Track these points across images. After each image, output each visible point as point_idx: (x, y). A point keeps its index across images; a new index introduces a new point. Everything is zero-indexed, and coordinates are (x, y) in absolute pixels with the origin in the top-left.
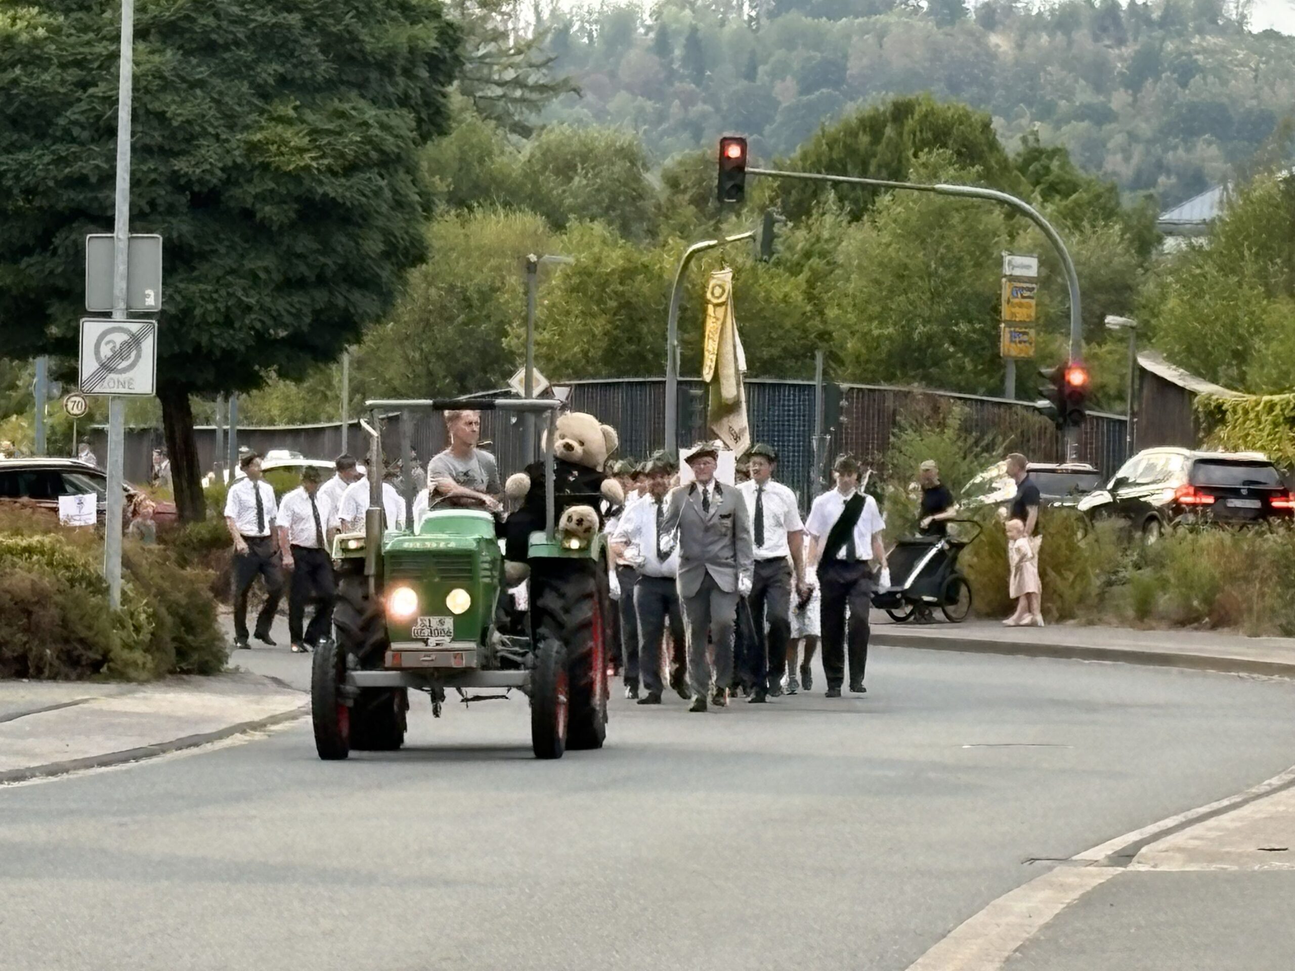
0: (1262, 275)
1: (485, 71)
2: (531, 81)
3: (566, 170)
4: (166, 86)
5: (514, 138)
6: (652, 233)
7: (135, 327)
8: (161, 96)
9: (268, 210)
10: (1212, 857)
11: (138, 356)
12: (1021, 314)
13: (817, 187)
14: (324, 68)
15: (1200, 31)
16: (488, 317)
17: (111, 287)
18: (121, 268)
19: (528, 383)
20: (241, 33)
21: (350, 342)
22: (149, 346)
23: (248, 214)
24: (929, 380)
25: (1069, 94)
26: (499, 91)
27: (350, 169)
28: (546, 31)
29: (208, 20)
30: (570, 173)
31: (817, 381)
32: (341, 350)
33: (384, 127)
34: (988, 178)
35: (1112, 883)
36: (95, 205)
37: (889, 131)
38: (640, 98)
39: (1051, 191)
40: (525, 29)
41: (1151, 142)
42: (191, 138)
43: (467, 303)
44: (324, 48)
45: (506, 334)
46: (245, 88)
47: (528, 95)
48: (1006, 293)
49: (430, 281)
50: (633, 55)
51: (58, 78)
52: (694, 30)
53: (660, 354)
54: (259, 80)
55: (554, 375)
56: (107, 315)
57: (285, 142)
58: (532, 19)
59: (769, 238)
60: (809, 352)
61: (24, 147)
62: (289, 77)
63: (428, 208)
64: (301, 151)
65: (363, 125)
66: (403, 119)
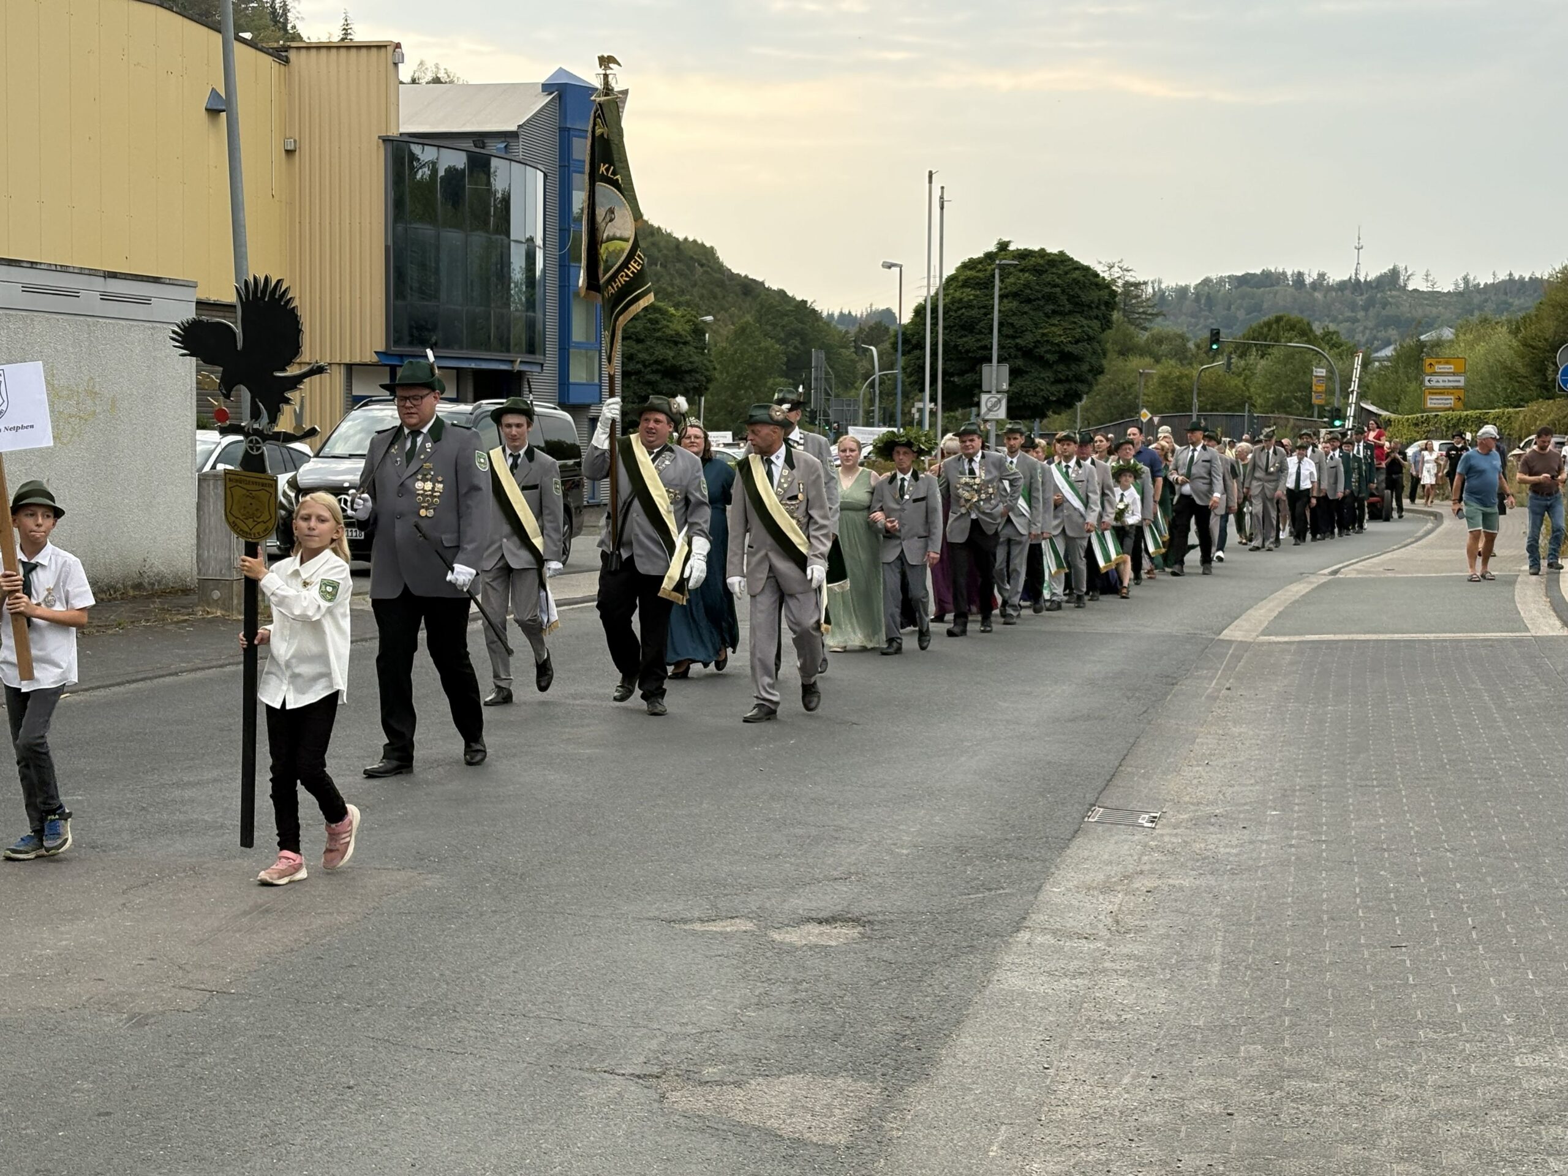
0: (1405, 373)
1: (1133, 309)
2: (1149, 312)
3: (1160, 342)
4: (1014, 314)
5: (1141, 331)
6: (1190, 364)
7: (999, 396)
8: (1010, 318)
9: (1049, 356)
10: (1368, 572)
11: (1000, 406)
12: (1320, 389)
13: (1249, 346)
14: (1068, 307)
15: (1390, 290)
16: (1131, 393)
17: (991, 383)
18: (994, 376)
20: (1040, 296)
21: (1078, 401)
22: (1004, 402)
23: (1041, 358)
24: (1287, 413)
25: (1342, 314)
26: (1137, 316)
27: (1077, 342)
28: (1156, 295)
29: (1028, 291)
31: (1246, 414)
32: (1076, 404)
33: (1089, 327)
34: (1309, 342)
35: (1329, 581)
36: (985, 356)
37: (1274, 326)
38: (1189, 317)
39: (1334, 346)
40: (1148, 294)
41: (1372, 329)
42: (1022, 332)
43: (1124, 389)
44: (1068, 300)
45: (1137, 399)
46: (1041, 314)
47: (1148, 317)
48: (1314, 380)
49: (1108, 380)
50: (1188, 302)
51: (976, 312)
52: (1209, 293)
53: (1191, 405)
54: (1046, 312)
55: (1154, 412)
56: (990, 392)
57: (1055, 333)
58: (1151, 291)
59: (1229, 364)
60: (1244, 404)
61: (966, 336)
62: (1056, 310)
63: (1105, 354)
64: (1060, 336)
65: (1082, 326)
66: (1096, 324)
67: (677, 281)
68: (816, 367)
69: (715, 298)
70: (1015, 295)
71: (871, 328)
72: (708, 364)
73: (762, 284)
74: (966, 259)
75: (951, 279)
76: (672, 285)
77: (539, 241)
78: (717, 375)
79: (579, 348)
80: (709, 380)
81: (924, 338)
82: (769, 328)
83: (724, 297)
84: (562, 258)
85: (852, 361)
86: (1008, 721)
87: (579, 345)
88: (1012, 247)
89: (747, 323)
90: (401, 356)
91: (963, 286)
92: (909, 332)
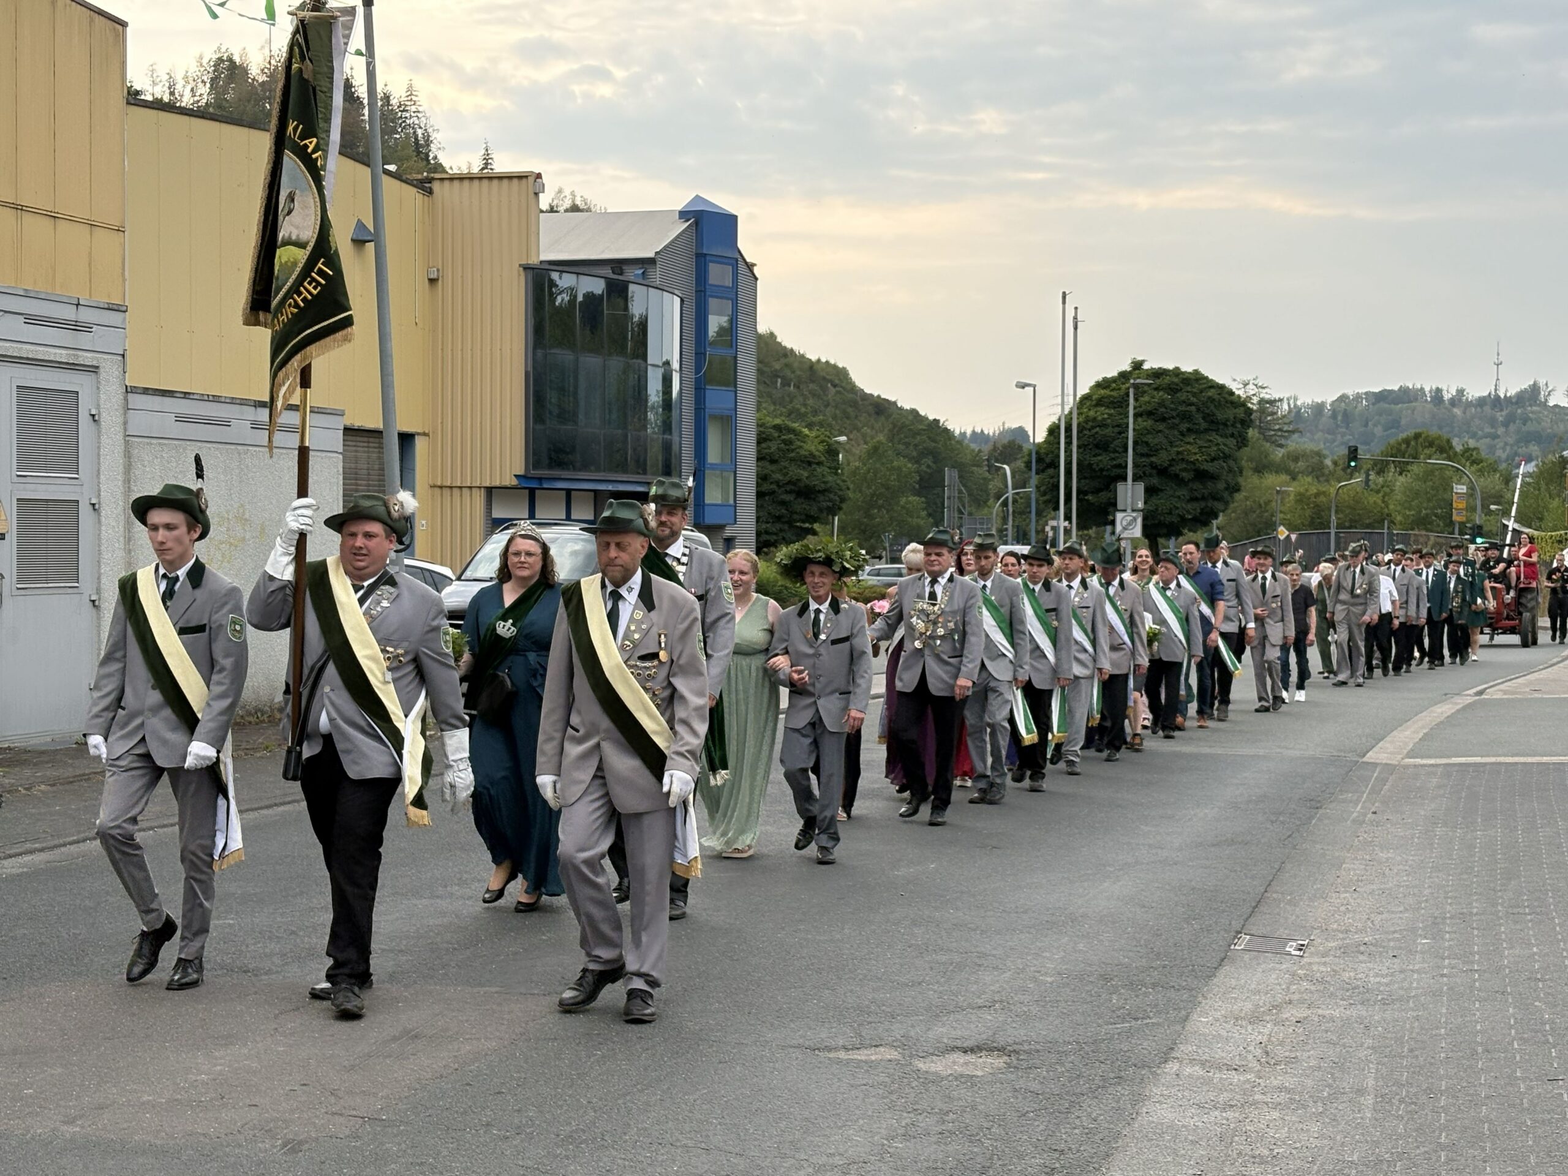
0: (1548, 490)
1: (1265, 426)
2: (1285, 429)
3: (1296, 459)
4: (1149, 432)
5: (1277, 449)
6: (1327, 481)
7: (1134, 514)
8: (1147, 436)
9: (1184, 474)
10: (1514, 693)
11: (1136, 525)
12: (1460, 506)
13: (1388, 462)
14: (1204, 425)
15: (1531, 406)
16: (1268, 510)
17: (1126, 502)
18: (1129, 494)
20: (1174, 414)
21: (1213, 519)
22: (1139, 521)
23: (1177, 476)
24: (1427, 530)
25: (1482, 430)
26: (1273, 433)
27: (1213, 460)
29: (1163, 410)
30: (1298, 460)
31: (1386, 531)
33: (1225, 445)
34: (1448, 459)
35: (1475, 702)
36: (1121, 475)
37: (1413, 443)
38: (1326, 434)
39: (1474, 462)
40: (1284, 411)
41: (1512, 445)
42: (1157, 450)
43: (1260, 506)
44: (1204, 418)
45: (1273, 516)
46: (1176, 432)
47: (1283, 434)
48: (1455, 497)
49: (1244, 498)
50: (1324, 419)
51: (1110, 431)
52: (1346, 410)
53: (1329, 522)
54: (1181, 430)
55: (1291, 529)
56: (1125, 511)
57: (1190, 451)
58: (1287, 407)
59: (1367, 481)
60: (1383, 521)
61: (1100, 455)
62: (1191, 428)
63: (1241, 472)
64: (1195, 454)
65: (1218, 444)
66: (1232, 442)
67: (810, 402)
68: (949, 486)
69: (848, 418)
70: (1150, 414)
71: (1004, 447)
72: (841, 484)
73: (895, 403)
74: (1099, 378)
75: (1086, 398)
76: (805, 405)
77: (676, 365)
78: (850, 494)
79: (713, 469)
80: (843, 500)
81: (1058, 456)
82: (901, 447)
83: (856, 417)
84: (698, 381)
85: (985, 479)
86: (1150, 846)
87: (714, 467)
88: (1146, 366)
89: (880, 442)
90: (540, 479)
91: (1097, 405)
92: (1043, 451)
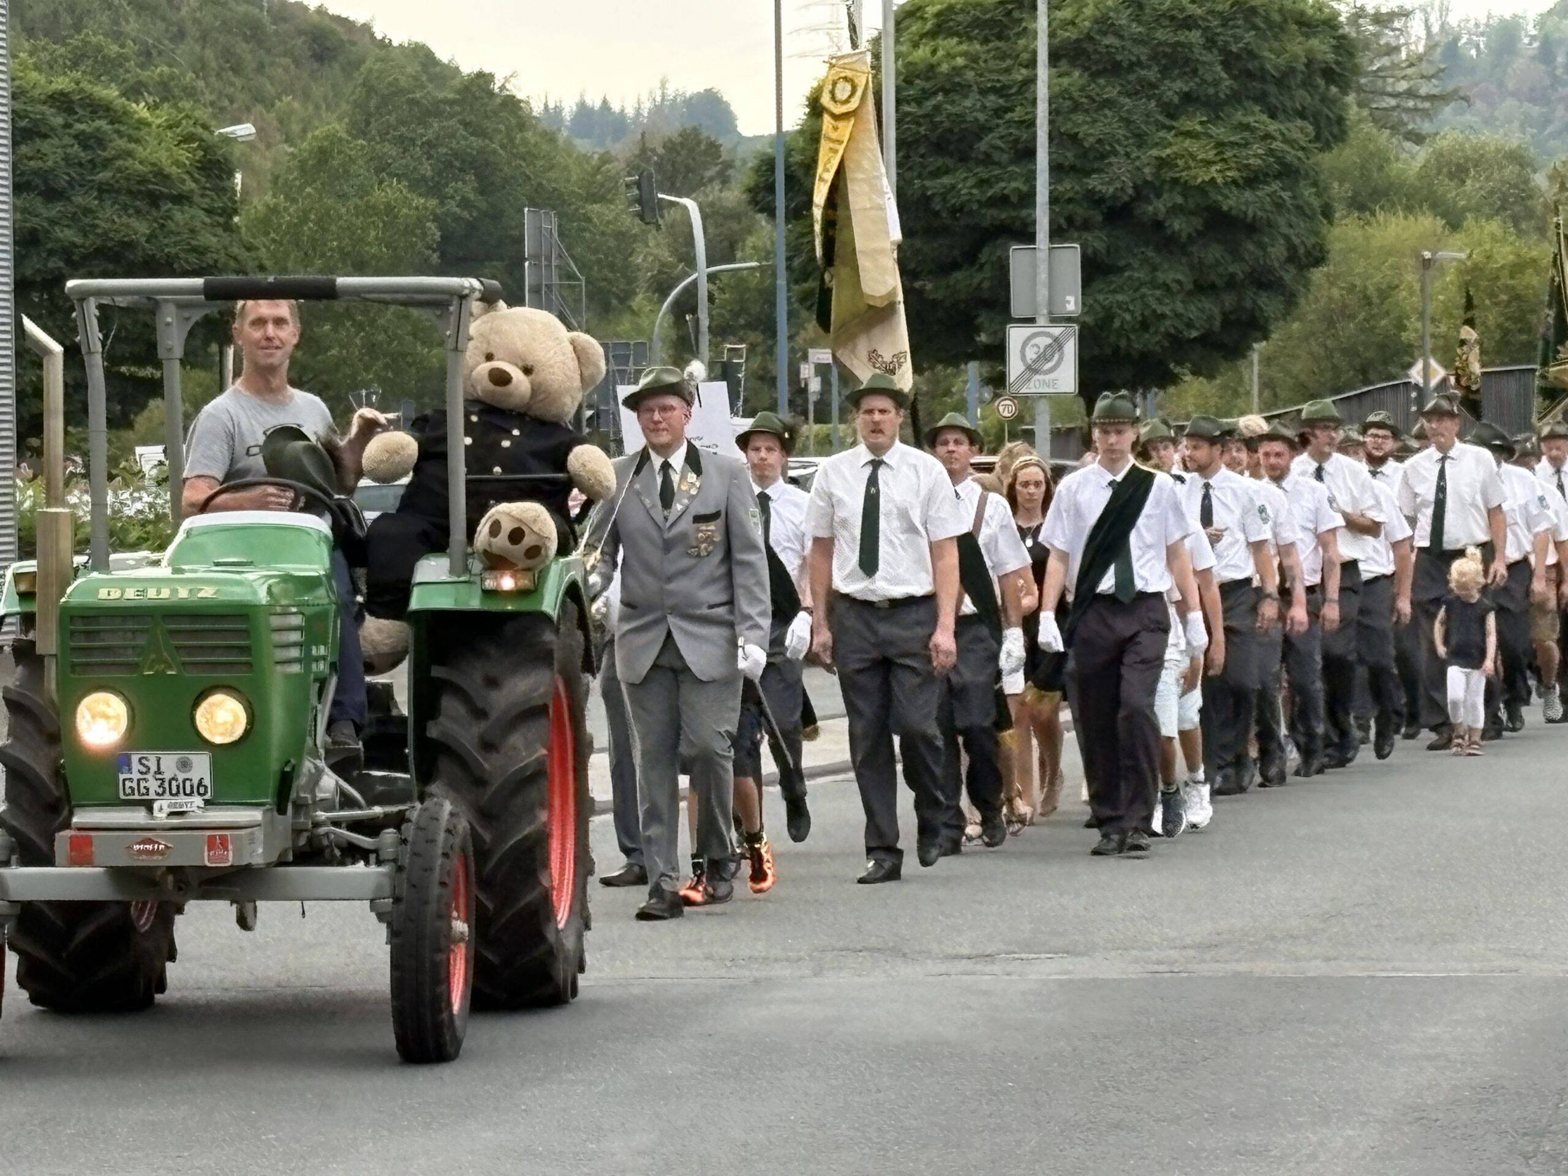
1: (1380, 83)
2: (1423, 91)
3: (1459, 172)
4: (1076, 107)
5: (1408, 145)
7: (1057, 331)
8: (1074, 117)
9: (1177, 223)
11: (1061, 359)
14: (1227, 84)
16: (1388, 313)
17: (1034, 296)
18: (1043, 276)
19: (1426, 373)
20: (1143, 52)
21: (1256, 340)
22: (1071, 349)
23: (1158, 225)
26: (1393, 102)
27: (1254, 181)
28: (1436, 45)
29: (1110, 40)
30: (1463, 176)
32: (1250, 348)
33: (1285, 138)
36: (1018, 223)
38: (1526, 103)
40: (1416, 43)
42: (1102, 157)
43: (1367, 301)
44: (1226, 65)
45: (1404, 328)
46: (1152, 106)
47: (1420, 105)
49: (1332, 280)
50: (1519, 63)
51: (979, 105)
54: (1165, 99)
56: (1031, 321)
57: (1192, 156)
58: (1423, 34)
61: (949, 171)
62: (1195, 95)
63: (1327, 213)
64: (1208, 163)
65: (1267, 136)
66: (1299, 130)
68: (536, 257)
70: (1077, 52)
71: (671, 147)
72: (244, 255)
73: (365, 28)
89: (332, 138)
